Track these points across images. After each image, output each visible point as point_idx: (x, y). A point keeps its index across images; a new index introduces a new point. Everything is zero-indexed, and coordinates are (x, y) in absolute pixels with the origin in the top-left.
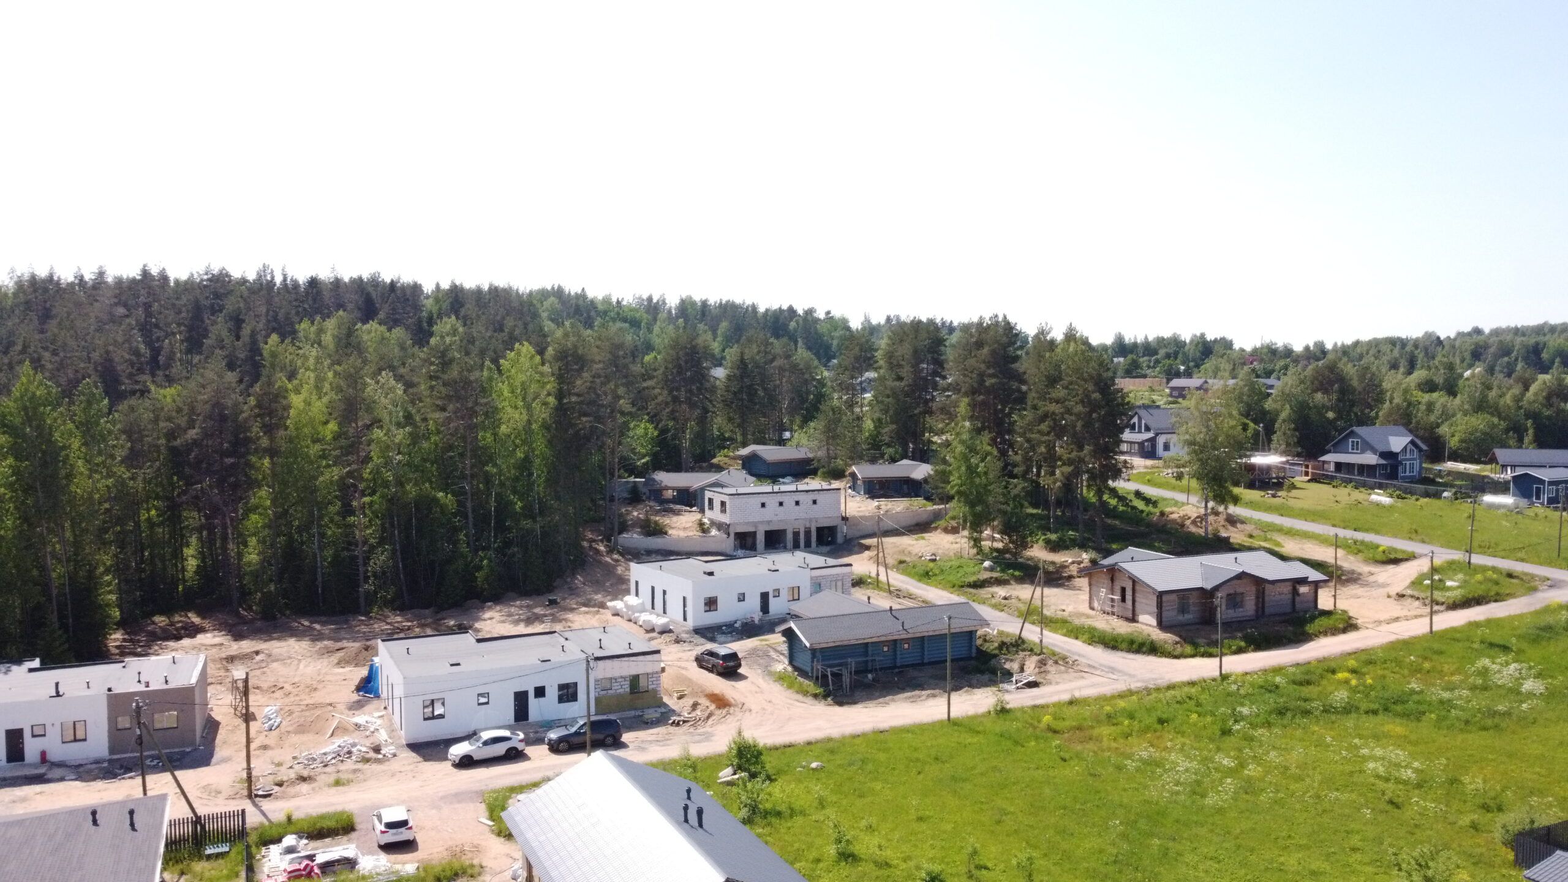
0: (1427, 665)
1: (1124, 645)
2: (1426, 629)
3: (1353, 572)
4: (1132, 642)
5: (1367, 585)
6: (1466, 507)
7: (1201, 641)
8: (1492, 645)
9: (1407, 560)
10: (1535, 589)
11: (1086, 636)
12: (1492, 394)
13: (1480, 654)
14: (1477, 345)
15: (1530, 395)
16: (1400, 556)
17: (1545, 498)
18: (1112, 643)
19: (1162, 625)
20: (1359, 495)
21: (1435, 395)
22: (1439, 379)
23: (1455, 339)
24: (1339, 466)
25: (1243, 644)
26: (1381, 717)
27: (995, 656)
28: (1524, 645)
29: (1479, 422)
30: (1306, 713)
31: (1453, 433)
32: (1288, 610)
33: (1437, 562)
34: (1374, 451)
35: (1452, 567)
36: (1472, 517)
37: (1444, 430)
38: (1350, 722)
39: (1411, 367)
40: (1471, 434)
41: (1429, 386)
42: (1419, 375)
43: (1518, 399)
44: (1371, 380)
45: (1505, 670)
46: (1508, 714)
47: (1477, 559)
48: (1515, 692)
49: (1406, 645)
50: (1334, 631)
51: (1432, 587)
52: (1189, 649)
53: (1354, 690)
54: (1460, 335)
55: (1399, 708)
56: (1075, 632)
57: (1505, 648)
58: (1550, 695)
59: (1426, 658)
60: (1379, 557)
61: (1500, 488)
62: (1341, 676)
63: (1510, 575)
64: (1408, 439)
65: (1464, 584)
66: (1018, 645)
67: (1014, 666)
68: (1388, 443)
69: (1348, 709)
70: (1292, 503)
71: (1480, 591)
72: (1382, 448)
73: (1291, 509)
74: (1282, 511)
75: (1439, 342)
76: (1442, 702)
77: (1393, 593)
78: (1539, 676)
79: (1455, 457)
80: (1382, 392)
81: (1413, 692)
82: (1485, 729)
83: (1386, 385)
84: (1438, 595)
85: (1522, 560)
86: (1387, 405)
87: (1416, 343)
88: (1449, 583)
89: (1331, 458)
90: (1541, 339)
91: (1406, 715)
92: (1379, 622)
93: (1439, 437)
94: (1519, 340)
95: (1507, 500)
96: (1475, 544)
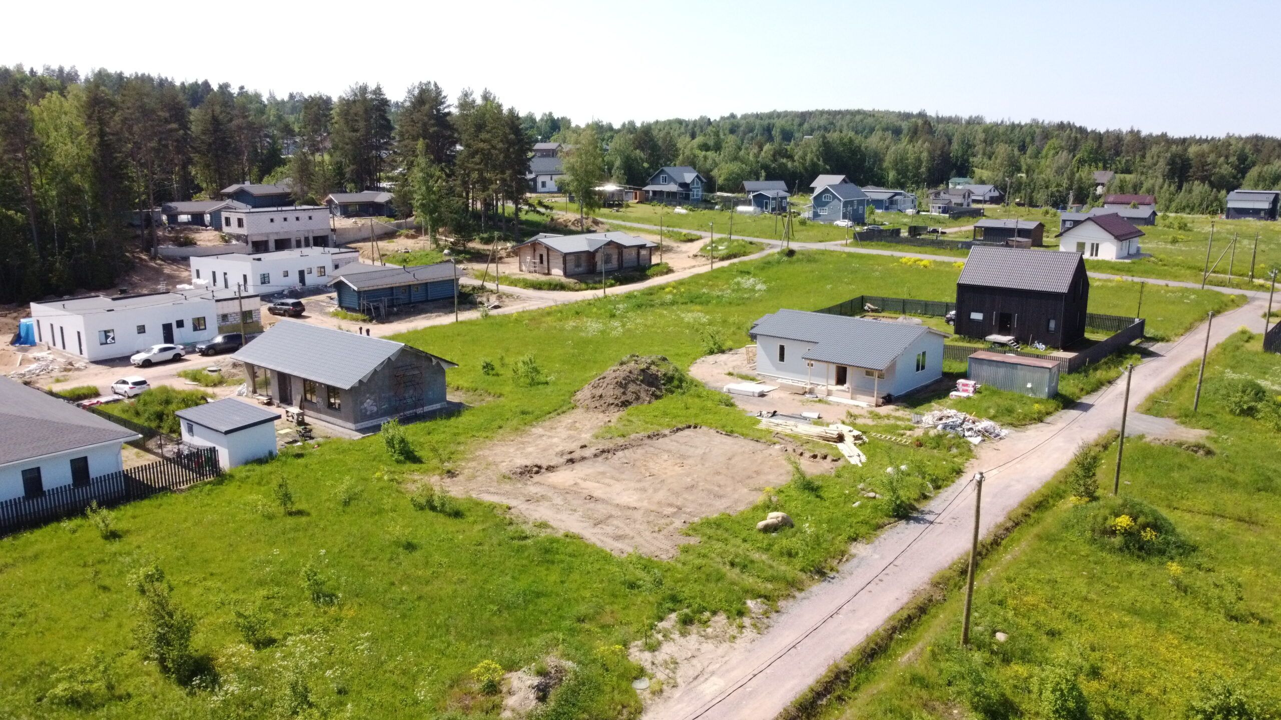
0: (710, 283)
1: (546, 287)
2: (710, 269)
3: (668, 246)
4: (550, 284)
5: (676, 252)
6: (728, 213)
7: (590, 281)
8: (742, 272)
9: (697, 239)
10: (763, 249)
11: (522, 284)
12: (742, 153)
13: (735, 277)
14: (733, 124)
15: (763, 153)
16: (693, 237)
17: (770, 208)
18: (538, 286)
19: (566, 274)
20: (666, 210)
21: (709, 153)
22: (711, 143)
23: (719, 122)
24: (655, 192)
25: (613, 282)
26: (689, 305)
27: (471, 294)
28: (758, 272)
29: (735, 167)
30: (652, 306)
31: (720, 175)
32: (635, 264)
33: (714, 239)
34: (676, 182)
35: (721, 241)
36: (731, 218)
37: (715, 173)
38: (675, 308)
39: (693, 136)
40: (730, 175)
41: (705, 147)
42: (699, 139)
43: (757, 156)
44: (670, 141)
45: (747, 282)
46: (749, 298)
47: (733, 237)
48: (753, 290)
49: (699, 276)
50: (662, 273)
51: (712, 250)
52: (583, 286)
53: (674, 295)
54: (722, 118)
55: (698, 300)
56: (514, 283)
57: (748, 273)
58: (769, 290)
59: (710, 280)
60: (683, 238)
61: (747, 202)
62: (667, 290)
63: (751, 243)
64: (695, 174)
65: (728, 248)
66: (482, 288)
67: (484, 299)
68: (683, 177)
69: (673, 303)
70: (629, 214)
71: (735, 251)
72: (680, 181)
73: (629, 217)
74: (623, 219)
75: (709, 122)
76: (718, 296)
77: (691, 255)
78: (765, 282)
79: (721, 189)
80: (677, 150)
81: (704, 293)
82: (739, 305)
83: (679, 145)
84: (715, 254)
85: (758, 237)
86: (681, 157)
87: (695, 122)
88: (720, 248)
89: (650, 188)
90: (772, 121)
91: (701, 303)
92: (685, 269)
93: (712, 177)
94: (758, 122)
95: (750, 209)
96: (733, 231)
